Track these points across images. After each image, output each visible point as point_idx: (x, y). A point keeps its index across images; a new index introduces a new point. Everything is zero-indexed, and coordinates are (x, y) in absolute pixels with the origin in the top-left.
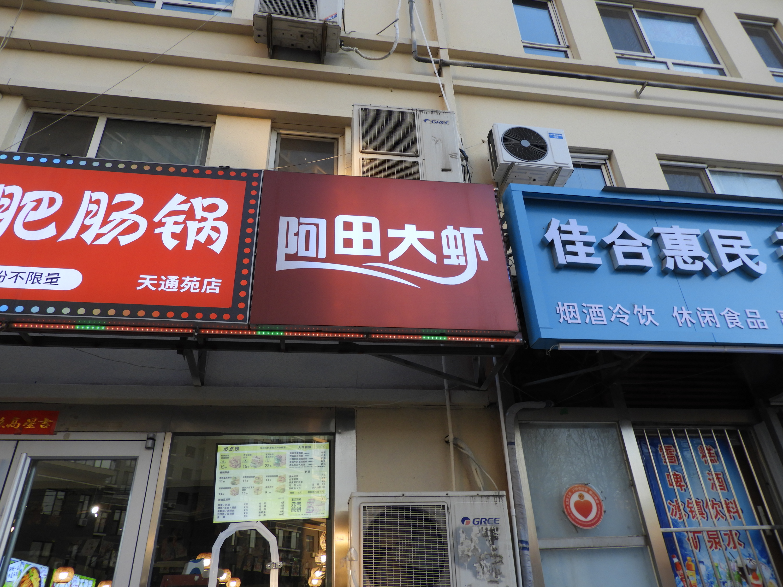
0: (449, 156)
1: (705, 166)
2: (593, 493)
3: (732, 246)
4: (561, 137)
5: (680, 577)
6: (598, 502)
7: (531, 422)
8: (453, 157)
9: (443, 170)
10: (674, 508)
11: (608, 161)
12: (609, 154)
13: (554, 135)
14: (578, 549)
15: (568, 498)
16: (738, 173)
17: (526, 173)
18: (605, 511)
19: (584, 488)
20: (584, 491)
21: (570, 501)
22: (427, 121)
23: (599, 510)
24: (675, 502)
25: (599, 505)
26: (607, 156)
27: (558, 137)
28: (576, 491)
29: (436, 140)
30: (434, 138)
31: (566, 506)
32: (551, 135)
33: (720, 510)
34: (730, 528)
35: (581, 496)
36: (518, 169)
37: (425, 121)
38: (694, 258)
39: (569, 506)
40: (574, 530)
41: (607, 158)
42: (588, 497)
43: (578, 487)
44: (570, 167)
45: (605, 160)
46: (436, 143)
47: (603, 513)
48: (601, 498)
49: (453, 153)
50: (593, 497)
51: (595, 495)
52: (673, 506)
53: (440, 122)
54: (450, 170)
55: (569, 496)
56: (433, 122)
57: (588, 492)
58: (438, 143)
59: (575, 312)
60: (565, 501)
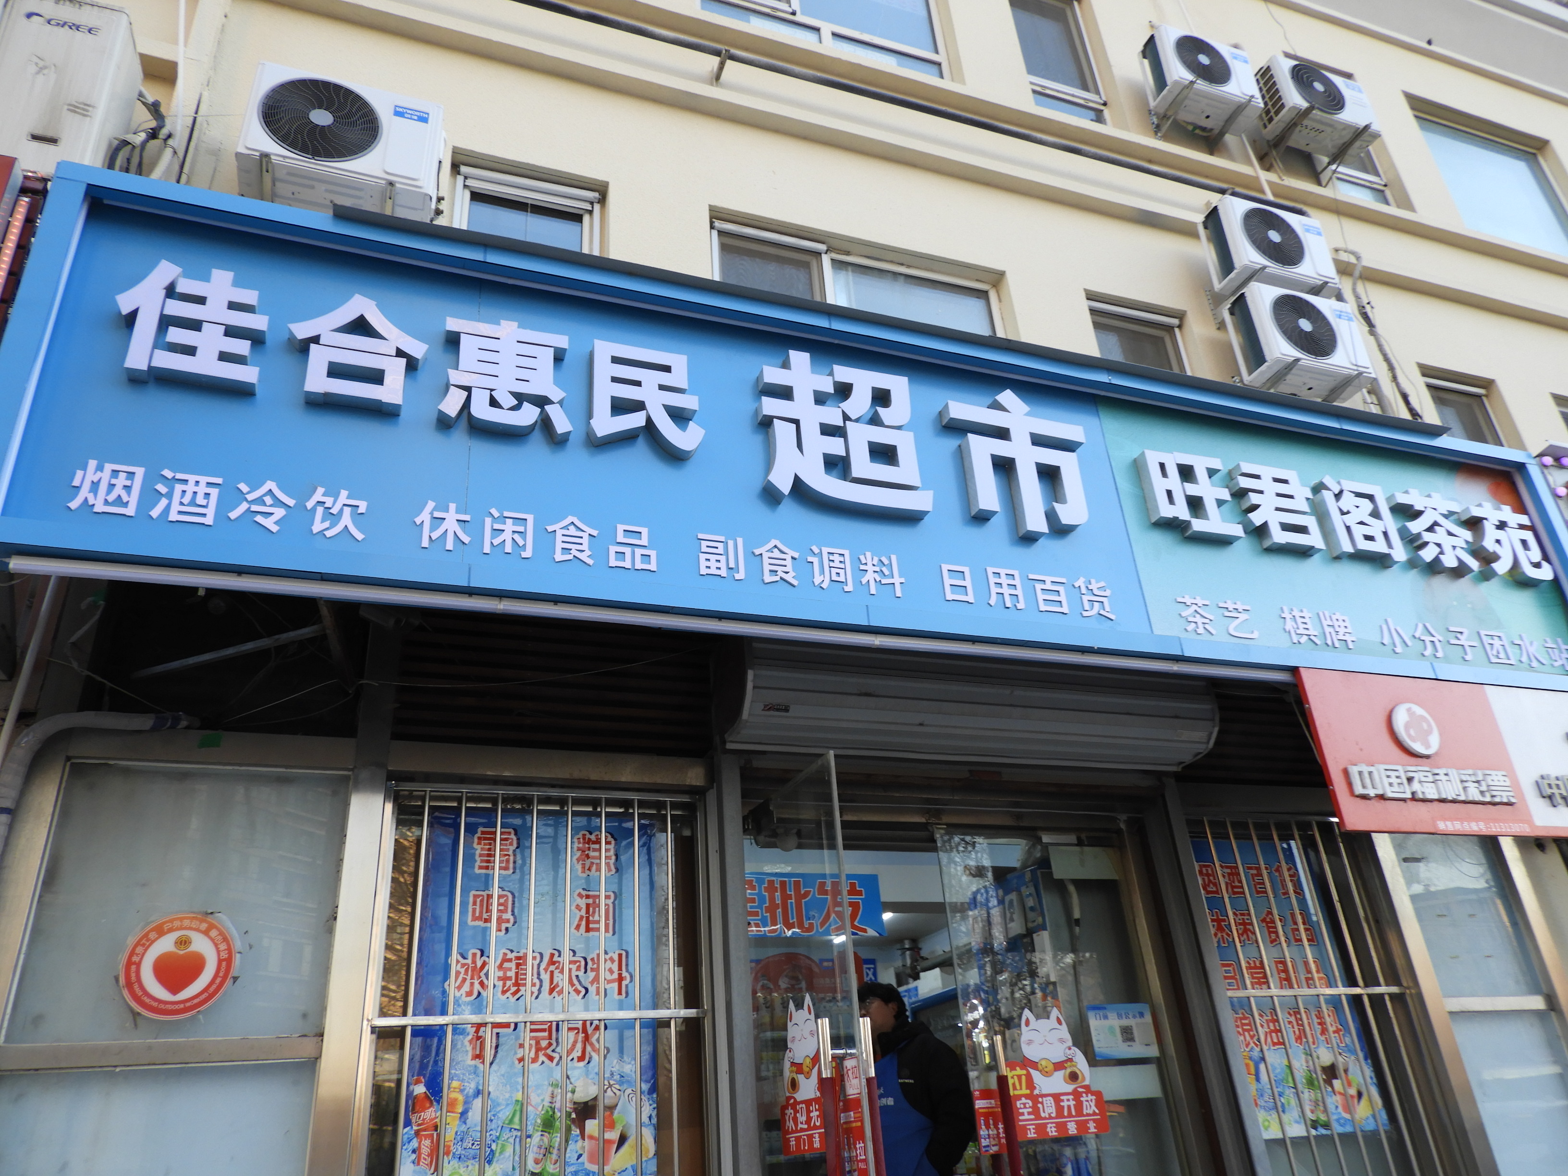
0: (66, 107)
1: (822, 247)
2: (221, 933)
3: (638, 384)
4: (423, 119)
5: (415, 1128)
6: (224, 955)
7: (112, 762)
8: (75, 112)
9: (35, 137)
10: (463, 970)
11: (597, 207)
12: (601, 191)
13: (409, 111)
14: (118, 1070)
15: (143, 945)
16: (896, 275)
17: (313, 187)
18: (235, 979)
19: (198, 923)
20: (197, 930)
21: (143, 954)
22: (35, 18)
23: (221, 974)
24: (470, 957)
25: (224, 964)
26: (596, 195)
27: (416, 118)
28: (171, 930)
29: (41, 64)
30: (36, 60)
31: (129, 963)
32: (401, 110)
33: (577, 976)
34: (588, 1016)
35: (183, 942)
36: (289, 174)
37: (29, 15)
38: (521, 398)
39: (138, 965)
40: (129, 1024)
41: (595, 198)
42: (201, 945)
43: (181, 919)
44: (420, 187)
45: (592, 203)
46: (38, 73)
47: (229, 982)
48: (238, 945)
49: (80, 103)
50: (216, 945)
51: (223, 940)
52: (463, 965)
53: (74, 25)
54: (53, 141)
55: (148, 940)
56: (52, 22)
57: (206, 933)
58: (45, 71)
59: (127, 488)
60: (132, 953)
